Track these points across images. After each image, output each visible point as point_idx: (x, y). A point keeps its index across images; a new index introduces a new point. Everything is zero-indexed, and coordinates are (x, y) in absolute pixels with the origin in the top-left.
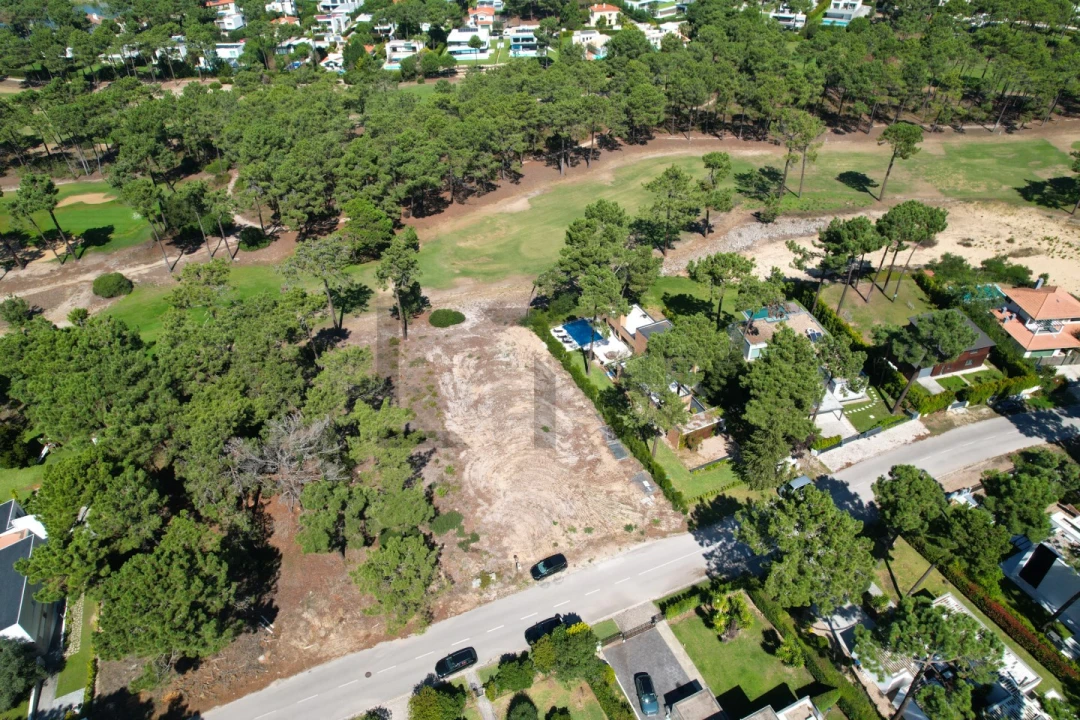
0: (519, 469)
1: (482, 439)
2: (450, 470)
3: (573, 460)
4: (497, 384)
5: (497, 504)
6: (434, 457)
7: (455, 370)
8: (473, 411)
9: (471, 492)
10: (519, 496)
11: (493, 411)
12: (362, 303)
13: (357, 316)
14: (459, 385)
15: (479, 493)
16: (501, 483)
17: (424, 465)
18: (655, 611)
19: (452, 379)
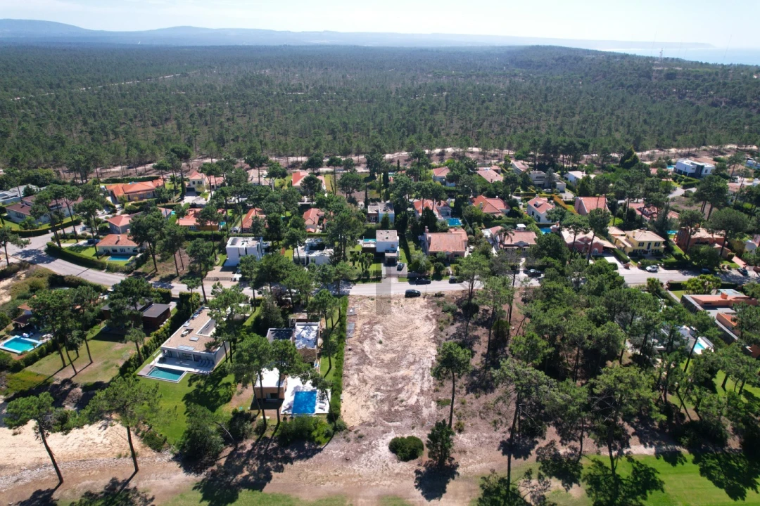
0: (405, 327)
1: (418, 343)
2: (441, 329)
3: (377, 327)
4: (393, 375)
5: (424, 315)
6: (448, 337)
7: (418, 391)
8: (417, 359)
9: (434, 321)
10: (412, 317)
11: (405, 356)
12: (487, 492)
13: (493, 471)
14: (420, 378)
15: (430, 320)
16: (418, 323)
17: (454, 334)
18: (382, 280)
19: (423, 383)
